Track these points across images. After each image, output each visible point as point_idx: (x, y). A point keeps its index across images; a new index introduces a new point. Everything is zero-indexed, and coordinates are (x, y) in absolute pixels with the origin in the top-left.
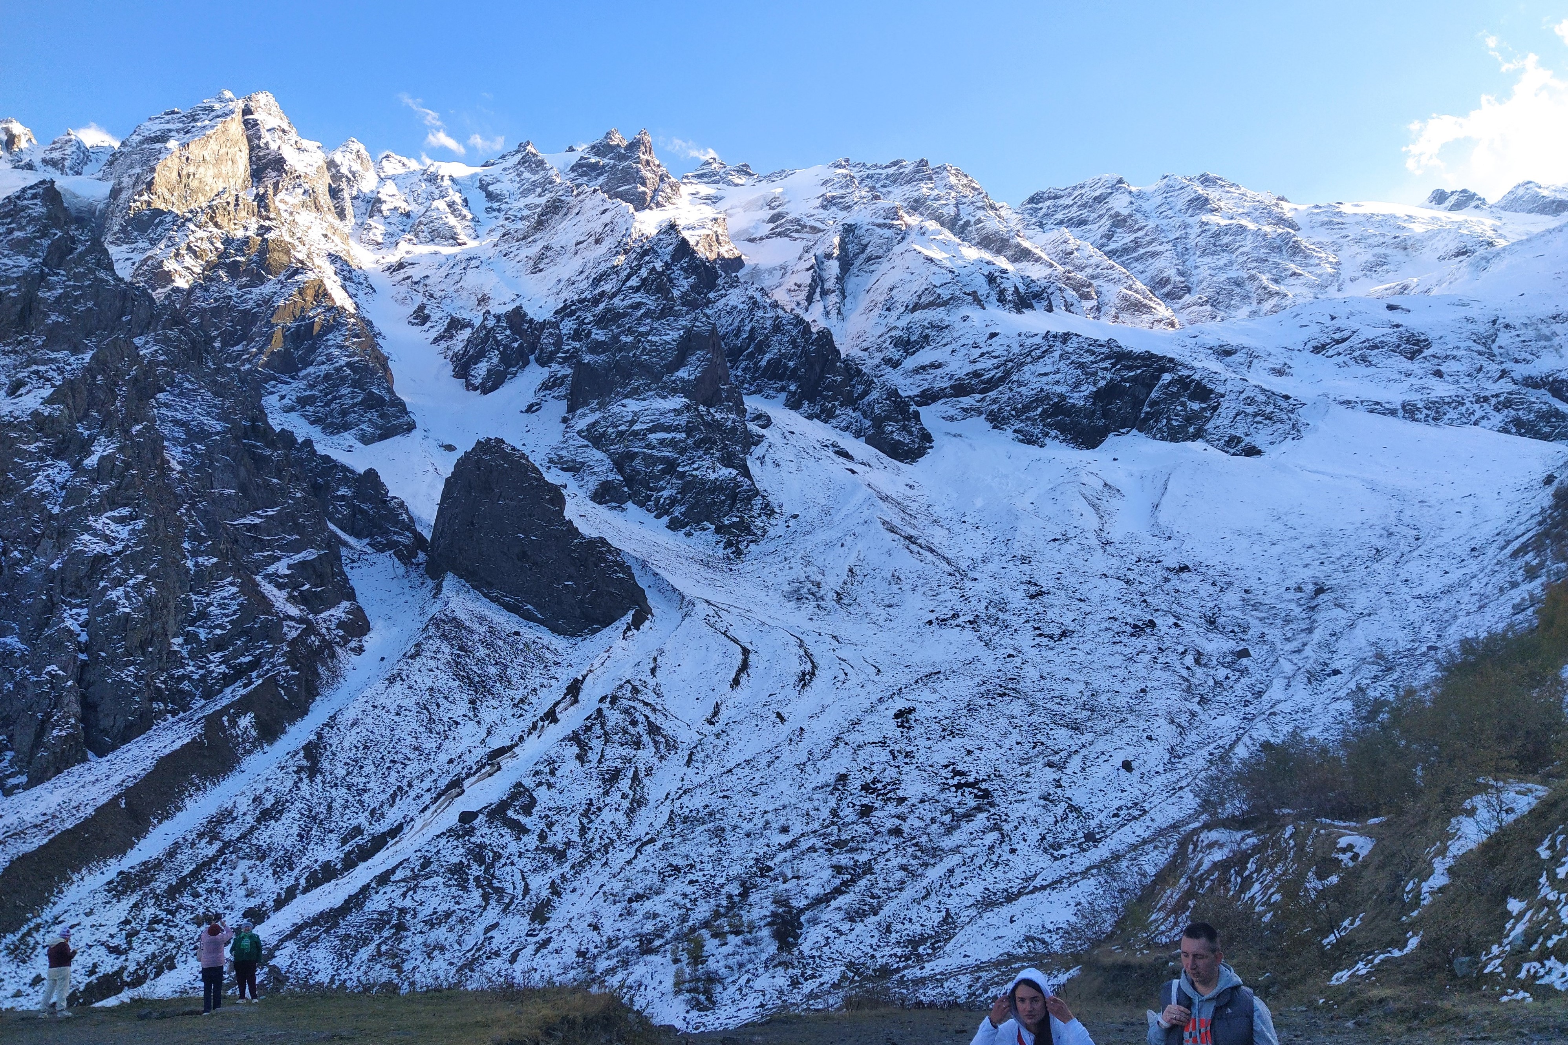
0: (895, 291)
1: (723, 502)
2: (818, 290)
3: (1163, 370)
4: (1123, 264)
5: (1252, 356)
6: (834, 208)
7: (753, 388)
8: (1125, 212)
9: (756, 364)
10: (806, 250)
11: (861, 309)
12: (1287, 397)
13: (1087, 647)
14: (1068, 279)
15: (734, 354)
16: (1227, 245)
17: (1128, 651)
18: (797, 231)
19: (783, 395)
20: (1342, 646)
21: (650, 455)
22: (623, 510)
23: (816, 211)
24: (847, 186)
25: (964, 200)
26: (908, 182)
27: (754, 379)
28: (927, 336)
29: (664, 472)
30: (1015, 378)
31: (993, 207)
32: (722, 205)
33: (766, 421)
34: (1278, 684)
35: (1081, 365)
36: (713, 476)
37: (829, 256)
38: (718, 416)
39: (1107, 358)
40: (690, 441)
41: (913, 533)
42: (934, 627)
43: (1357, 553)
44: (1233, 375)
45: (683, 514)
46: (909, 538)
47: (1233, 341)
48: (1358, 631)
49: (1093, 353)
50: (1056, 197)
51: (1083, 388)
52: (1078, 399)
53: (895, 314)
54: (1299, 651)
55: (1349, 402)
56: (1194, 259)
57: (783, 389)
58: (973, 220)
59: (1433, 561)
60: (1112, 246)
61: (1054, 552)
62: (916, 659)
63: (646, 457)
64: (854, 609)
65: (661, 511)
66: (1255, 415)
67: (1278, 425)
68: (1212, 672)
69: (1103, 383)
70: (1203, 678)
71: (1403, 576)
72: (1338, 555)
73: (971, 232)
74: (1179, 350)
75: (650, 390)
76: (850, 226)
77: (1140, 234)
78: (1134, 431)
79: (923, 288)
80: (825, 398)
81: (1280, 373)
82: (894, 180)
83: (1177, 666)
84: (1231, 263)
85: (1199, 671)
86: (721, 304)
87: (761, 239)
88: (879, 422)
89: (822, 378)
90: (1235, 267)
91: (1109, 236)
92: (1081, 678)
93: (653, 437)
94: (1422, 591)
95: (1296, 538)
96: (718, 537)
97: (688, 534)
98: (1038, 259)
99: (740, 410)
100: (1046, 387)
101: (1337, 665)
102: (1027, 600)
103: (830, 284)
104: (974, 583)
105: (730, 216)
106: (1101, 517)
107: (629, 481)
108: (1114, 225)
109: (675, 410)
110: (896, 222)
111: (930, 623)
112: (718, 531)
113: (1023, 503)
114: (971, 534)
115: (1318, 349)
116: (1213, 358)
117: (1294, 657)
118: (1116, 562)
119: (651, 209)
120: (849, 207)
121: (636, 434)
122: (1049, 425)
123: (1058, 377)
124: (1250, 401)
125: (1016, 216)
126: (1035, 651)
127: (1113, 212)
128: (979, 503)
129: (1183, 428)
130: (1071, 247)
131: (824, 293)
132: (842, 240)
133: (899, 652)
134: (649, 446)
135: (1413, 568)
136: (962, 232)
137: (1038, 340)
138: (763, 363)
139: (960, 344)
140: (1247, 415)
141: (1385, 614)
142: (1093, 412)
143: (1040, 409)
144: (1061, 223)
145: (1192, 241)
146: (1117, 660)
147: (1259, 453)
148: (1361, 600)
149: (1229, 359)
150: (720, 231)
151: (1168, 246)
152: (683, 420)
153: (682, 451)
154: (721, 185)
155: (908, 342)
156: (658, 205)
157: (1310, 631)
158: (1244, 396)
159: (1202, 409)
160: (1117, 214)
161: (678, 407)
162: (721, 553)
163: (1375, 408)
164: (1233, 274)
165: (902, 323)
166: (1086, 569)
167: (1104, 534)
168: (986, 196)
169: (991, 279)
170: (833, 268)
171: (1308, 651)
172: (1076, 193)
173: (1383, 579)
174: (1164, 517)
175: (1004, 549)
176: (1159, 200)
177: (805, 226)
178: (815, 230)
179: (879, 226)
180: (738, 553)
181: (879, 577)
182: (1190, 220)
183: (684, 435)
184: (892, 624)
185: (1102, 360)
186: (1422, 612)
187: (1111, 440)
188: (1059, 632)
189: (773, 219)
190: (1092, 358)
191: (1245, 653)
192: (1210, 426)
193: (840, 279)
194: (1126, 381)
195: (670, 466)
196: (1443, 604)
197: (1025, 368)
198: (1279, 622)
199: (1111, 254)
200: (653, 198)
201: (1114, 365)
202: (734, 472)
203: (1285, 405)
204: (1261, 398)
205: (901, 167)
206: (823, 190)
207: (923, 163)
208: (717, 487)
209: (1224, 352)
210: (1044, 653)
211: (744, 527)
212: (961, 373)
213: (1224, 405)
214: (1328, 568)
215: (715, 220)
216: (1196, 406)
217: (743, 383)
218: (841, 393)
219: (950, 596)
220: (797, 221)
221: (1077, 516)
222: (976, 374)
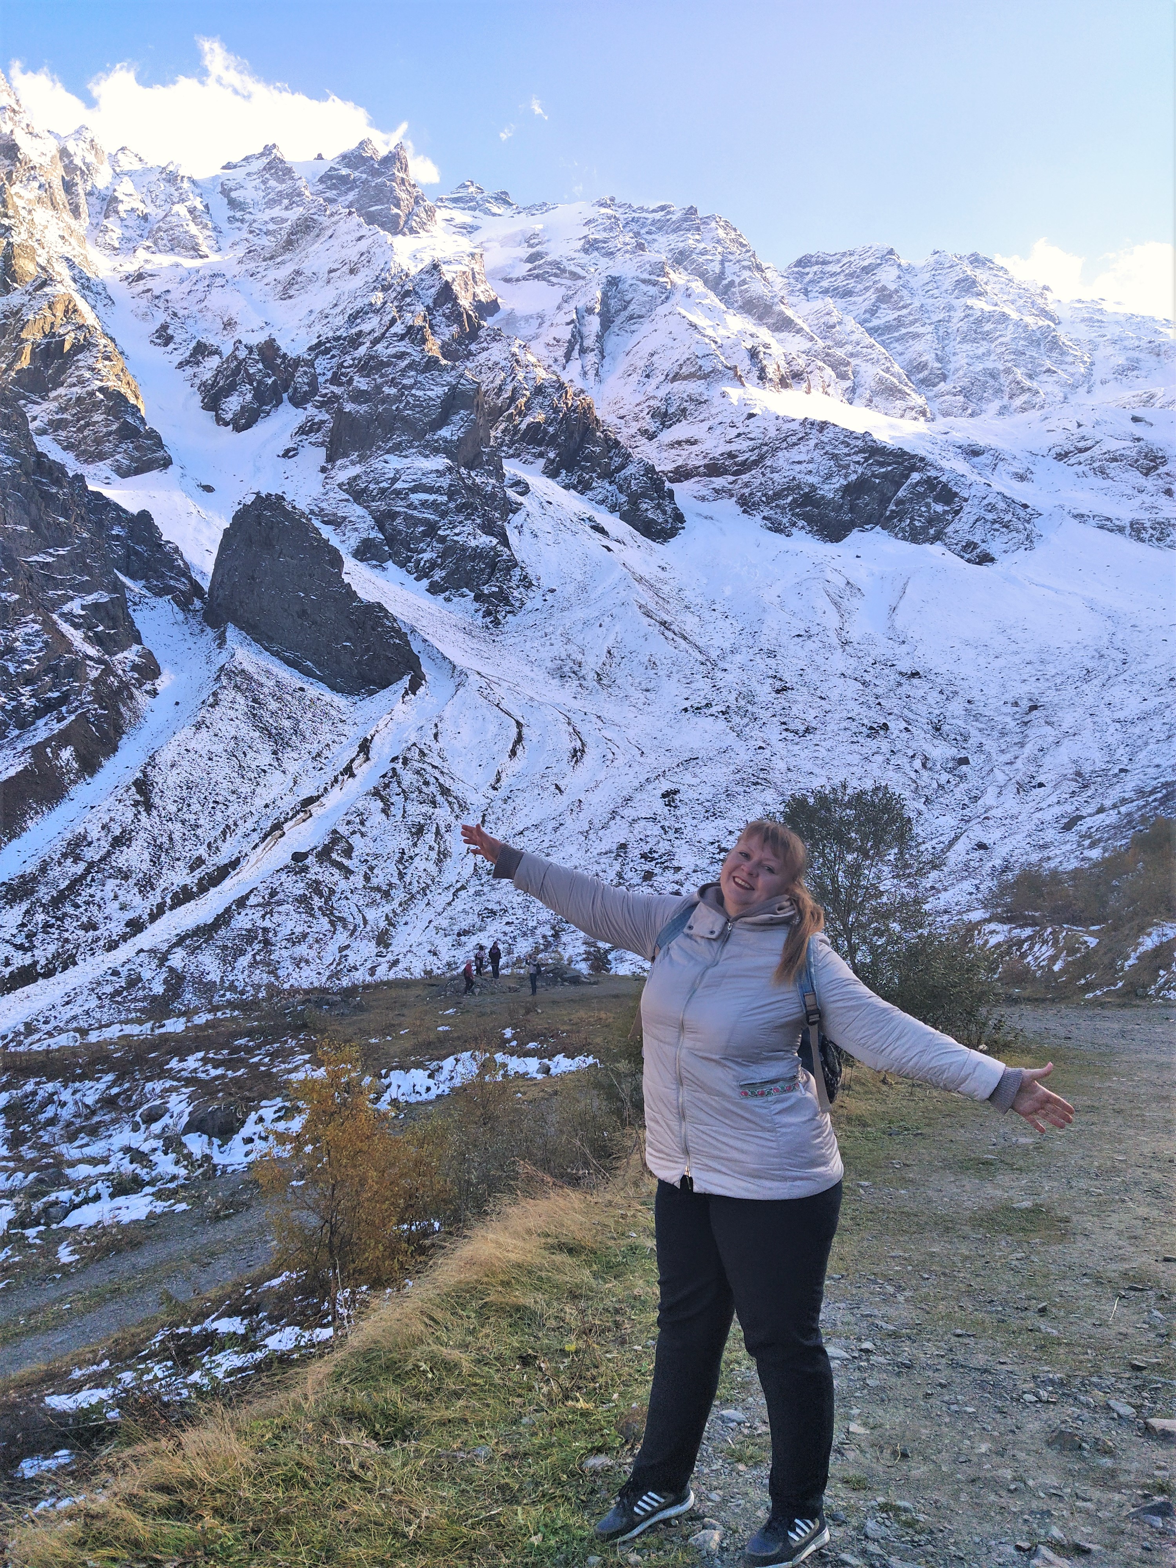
0: (656, 357)
1: (482, 570)
2: (577, 347)
3: (913, 469)
4: (883, 343)
5: (998, 458)
6: (596, 253)
7: (511, 452)
8: (892, 287)
9: (516, 426)
10: (566, 300)
11: (620, 371)
12: (1025, 506)
13: (828, 744)
14: (828, 355)
15: (496, 413)
16: (988, 333)
17: (864, 750)
18: (556, 275)
19: (541, 462)
20: (1047, 761)
21: (412, 516)
22: (384, 569)
23: (577, 255)
24: (611, 229)
25: (730, 257)
26: (674, 231)
27: (512, 443)
28: (684, 410)
29: (425, 534)
30: (769, 463)
31: (759, 268)
32: (479, 237)
33: (524, 489)
34: (992, 791)
35: (834, 457)
36: (473, 543)
37: (590, 311)
38: (478, 480)
39: (860, 452)
40: (452, 505)
41: (667, 618)
42: (689, 715)
43: (1070, 672)
44: (978, 479)
45: (443, 579)
46: (663, 623)
47: (982, 441)
48: (1062, 749)
49: (848, 445)
50: (824, 263)
51: (834, 480)
52: (829, 490)
53: (654, 382)
54: (1011, 763)
55: (1082, 516)
56: (954, 345)
57: (541, 455)
58: (737, 280)
59: (1135, 687)
60: (875, 322)
61: (798, 648)
62: (675, 744)
63: (408, 518)
64: (614, 690)
65: (422, 573)
66: (994, 522)
67: (1014, 534)
68: (936, 776)
69: (853, 477)
70: (928, 781)
71: (1107, 700)
72: (1053, 672)
73: (734, 293)
74: (929, 447)
75: (412, 447)
76: (614, 278)
77: (904, 312)
78: (878, 528)
79: (686, 356)
80: (583, 468)
81: (1021, 478)
82: (661, 226)
83: (907, 767)
84: (989, 353)
85: (925, 774)
86: (482, 358)
87: (518, 280)
88: (634, 499)
89: (581, 447)
90: (993, 357)
91: (873, 312)
92: (823, 772)
93: (416, 498)
94: (1120, 715)
95: (1017, 653)
96: (477, 605)
97: (447, 600)
98: (799, 331)
99: (499, 474)
100: (798, 476)
101: (1041, 779)
102: (774, 694)
103: (590, 342)
104: (724, 674)
105: (486, 250)
106: (842, 616)
107: (390, 540)
108: (879, 300)
109: (437, 471)
110: (662, 280)
111: (686, 710)
112: (477, 599)
113: (770, 596)
114: (721, 623)
115: (1061, 456)
116: (961, 457)
117: (1006, 768)
118: (853, 661)
119: (404, 234)
120: (612, 253)
121: (398, 493)
122: (798, 515)
123: (811, 467)
124: (991, 508)
125: (781, 279)
126: (782, 745)
127: (879, 285)
128: (728, 591)
129: (925, 529)
130: (833, 320)
131: (583, 351)
132: (605, 294)
133: (659, 735)
134: (410, 506)
135: (1117, 693)
136: (725, 293)
137: (795, 426)
138: (523, 426)
139: (718, 420)
140: (986, 521)
141: (1087, 734)
142: (841, 506)
143: (790, 498)
144: (825, 292)
145: (955, 325)
146: (855, 759)
147: (992, 560)
148: (1068, 719)
149: (976, 460)
150: (477, 269)
151: (930, 329)
152: (445, 482)
153: (443, 515)
154: (477, 213)
155: (666, 414)
156: (412, 231)
157: (1022, 745)
158: (986, 502)
159: (945, 512)
160: (884, 288)
161: (441, 468)
162: (480, 621)
163: (1107, 525)
164: (990, 365)
165: (662, 393)
166: (827, 667)
167: (844, 633)
168: (754, 255)
169: (753, 354)
170: (593, 324)
171: (1019, 764)
172: (845, 260)
173: (1090, 700)
174: (900, 621)
175: (751, 641)
176: (927, 277)
177: (564, 271)
178: (575, 276)
179: (644, 281)
180: (496, 623)
181: (636, 660)
182: (955, 303)
183: (445, 498)
184: (650, 709)
185: (856, 453)
186: (1119, 736)
187: (855, 535)
188: (803, 728)
189: (532, 259)
190: (846, 450)
191: (965, 761)
192: (949, 529)
193: (600, 338)
194: (876, 477)
195: (431, 529)
196: (1137, 730)
197: (780, 454)
198: (995, 734)
199: (872, 331)
200: (406, 222)
201: (866, 459)
202: (495, 541)
203: (1022, 514)
204: (1002, 505)
205: (669, 213)
206: (585, 231)
207: (692, 211)
208: (478, 554)
209: (973, 452)
210: (790, 747)
211: (503, 598)
212: (716, 453)
213: (966, 509)
214: (1042, 685)
215: (472, 255)
216: (939, 508)
217: (501, 445)
218: (599, 465)
219: (703, 685)
220: (556, 264)
221: (820, 613)
222: (731, 455)
